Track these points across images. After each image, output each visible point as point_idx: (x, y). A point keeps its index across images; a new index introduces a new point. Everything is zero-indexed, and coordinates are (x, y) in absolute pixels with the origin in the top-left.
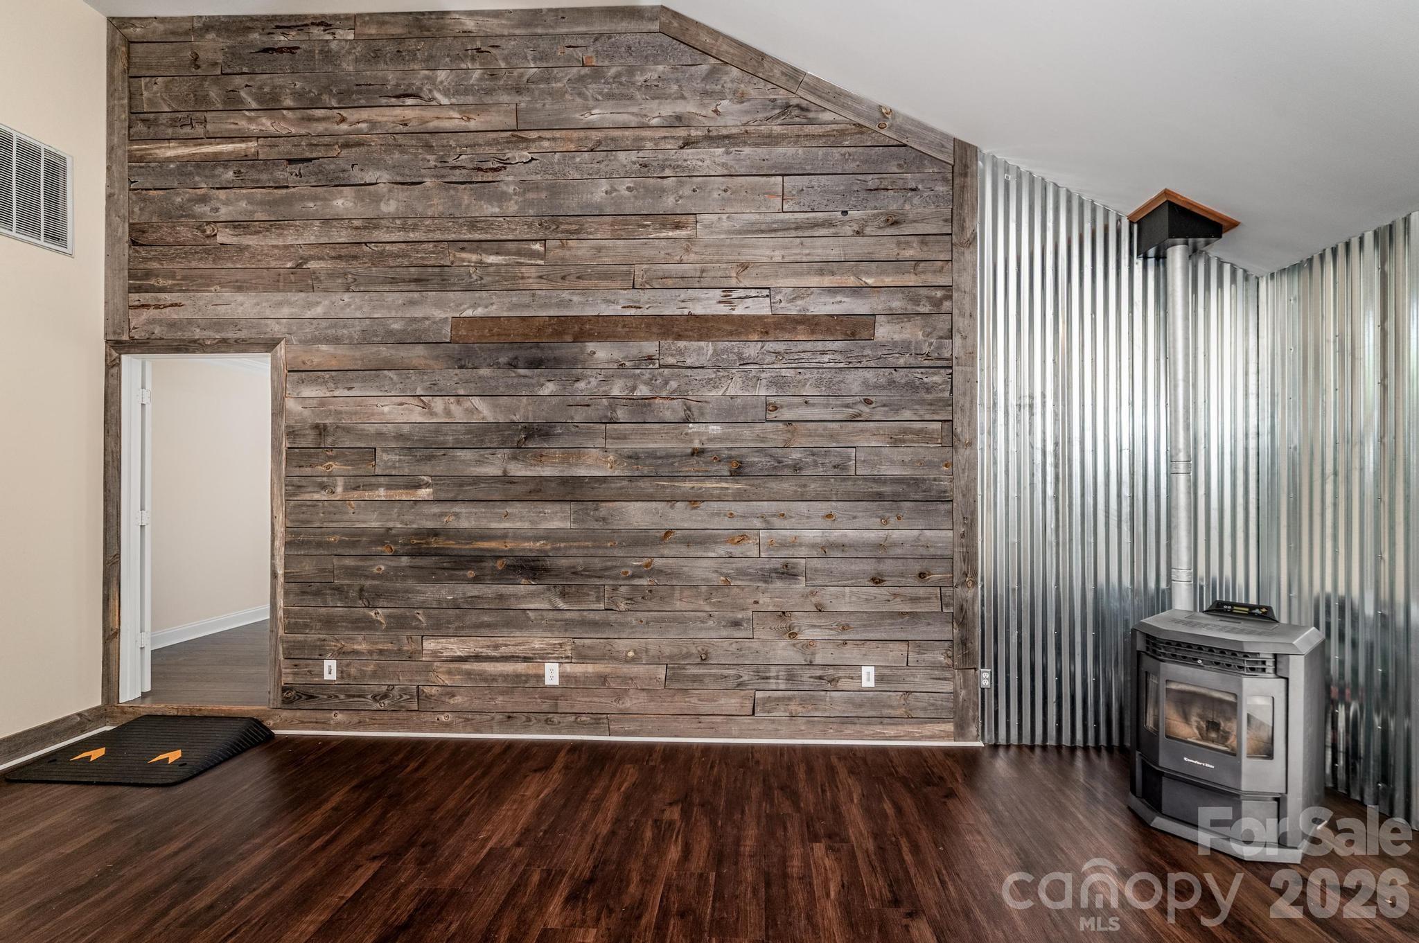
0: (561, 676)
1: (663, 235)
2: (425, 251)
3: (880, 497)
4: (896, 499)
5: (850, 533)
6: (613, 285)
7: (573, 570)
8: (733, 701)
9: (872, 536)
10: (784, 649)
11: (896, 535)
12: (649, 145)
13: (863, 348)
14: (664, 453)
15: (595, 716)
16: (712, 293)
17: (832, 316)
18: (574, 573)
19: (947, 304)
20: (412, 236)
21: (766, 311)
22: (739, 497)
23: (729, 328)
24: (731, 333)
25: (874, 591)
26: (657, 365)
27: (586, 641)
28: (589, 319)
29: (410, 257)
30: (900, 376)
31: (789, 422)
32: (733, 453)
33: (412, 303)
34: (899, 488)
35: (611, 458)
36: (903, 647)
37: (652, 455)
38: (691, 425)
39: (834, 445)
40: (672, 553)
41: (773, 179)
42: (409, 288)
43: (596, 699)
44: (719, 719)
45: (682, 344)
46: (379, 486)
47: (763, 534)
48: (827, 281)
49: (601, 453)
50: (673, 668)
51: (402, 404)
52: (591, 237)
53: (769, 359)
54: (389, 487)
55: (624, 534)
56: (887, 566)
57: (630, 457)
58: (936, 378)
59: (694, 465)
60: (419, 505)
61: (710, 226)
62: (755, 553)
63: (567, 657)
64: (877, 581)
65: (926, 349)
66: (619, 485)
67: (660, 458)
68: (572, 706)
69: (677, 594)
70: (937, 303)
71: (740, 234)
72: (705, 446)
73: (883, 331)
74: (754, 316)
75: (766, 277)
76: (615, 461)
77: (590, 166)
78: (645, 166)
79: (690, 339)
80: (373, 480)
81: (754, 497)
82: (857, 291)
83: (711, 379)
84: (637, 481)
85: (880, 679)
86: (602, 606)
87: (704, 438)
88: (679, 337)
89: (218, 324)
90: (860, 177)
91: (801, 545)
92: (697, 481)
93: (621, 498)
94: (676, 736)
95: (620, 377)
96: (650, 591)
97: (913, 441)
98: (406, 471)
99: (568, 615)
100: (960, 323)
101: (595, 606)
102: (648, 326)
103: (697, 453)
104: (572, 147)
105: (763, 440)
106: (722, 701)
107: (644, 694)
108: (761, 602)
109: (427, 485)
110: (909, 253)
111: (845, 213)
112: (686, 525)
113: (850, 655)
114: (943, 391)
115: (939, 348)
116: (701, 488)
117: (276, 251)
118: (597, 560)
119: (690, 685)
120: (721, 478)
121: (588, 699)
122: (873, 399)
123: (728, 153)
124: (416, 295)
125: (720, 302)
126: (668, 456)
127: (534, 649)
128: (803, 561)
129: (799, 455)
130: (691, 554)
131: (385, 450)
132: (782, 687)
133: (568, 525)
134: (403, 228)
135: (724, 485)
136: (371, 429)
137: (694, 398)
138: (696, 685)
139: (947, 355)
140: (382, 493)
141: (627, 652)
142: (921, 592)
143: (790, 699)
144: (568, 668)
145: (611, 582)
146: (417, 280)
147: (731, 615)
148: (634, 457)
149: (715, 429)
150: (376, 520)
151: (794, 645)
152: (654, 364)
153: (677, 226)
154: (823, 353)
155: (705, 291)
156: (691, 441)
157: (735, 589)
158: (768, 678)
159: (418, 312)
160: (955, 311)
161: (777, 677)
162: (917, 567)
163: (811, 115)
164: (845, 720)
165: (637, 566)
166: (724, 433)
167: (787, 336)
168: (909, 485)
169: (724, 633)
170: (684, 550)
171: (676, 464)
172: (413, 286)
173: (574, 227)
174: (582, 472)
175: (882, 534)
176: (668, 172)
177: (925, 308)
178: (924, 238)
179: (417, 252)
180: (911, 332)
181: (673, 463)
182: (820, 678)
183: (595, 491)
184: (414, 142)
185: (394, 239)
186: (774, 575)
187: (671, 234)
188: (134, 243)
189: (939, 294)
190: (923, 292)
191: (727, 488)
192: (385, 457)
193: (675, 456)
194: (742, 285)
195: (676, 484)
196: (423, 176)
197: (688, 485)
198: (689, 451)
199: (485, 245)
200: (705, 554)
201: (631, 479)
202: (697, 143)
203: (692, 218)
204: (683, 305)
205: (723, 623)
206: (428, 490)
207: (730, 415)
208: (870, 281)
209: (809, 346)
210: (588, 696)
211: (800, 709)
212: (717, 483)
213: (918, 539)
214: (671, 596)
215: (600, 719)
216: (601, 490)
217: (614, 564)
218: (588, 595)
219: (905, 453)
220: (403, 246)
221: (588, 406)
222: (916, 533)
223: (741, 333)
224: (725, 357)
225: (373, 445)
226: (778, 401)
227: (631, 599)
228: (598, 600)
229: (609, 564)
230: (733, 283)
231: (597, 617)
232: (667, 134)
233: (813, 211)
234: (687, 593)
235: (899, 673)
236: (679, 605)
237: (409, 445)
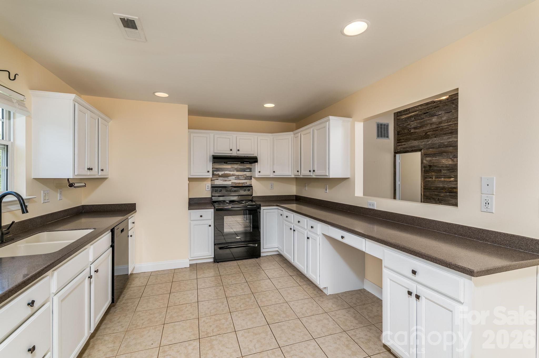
2: (452, 126)
20: (449, 124)
29: (449, 128)
33: (449, 138)
42: (449, 135)
46: (442, 178)
51: (447, 160)
54: (444, 178)
60: (451, 182)
80: (441, 176)
89: (411, 147)
98: (448, 174)
109: (453, 177)
117: (422, 132)
124: (450, 136)
131: (444, 170)
134: (447, 122)
136: (440, 166)
140: (443, 179)
146: (450, 133)
150: (442, 185)
159: (451, 140)
172: (450, 134)
179: (451, 127)
184: (450, 103)
185: (446, 125)
188: (398, 134)
192: (443, 171)
196: (452, 110)
206: (453, 179)
220: (447, 126)
225: (441, 169)
237: (449, 169)
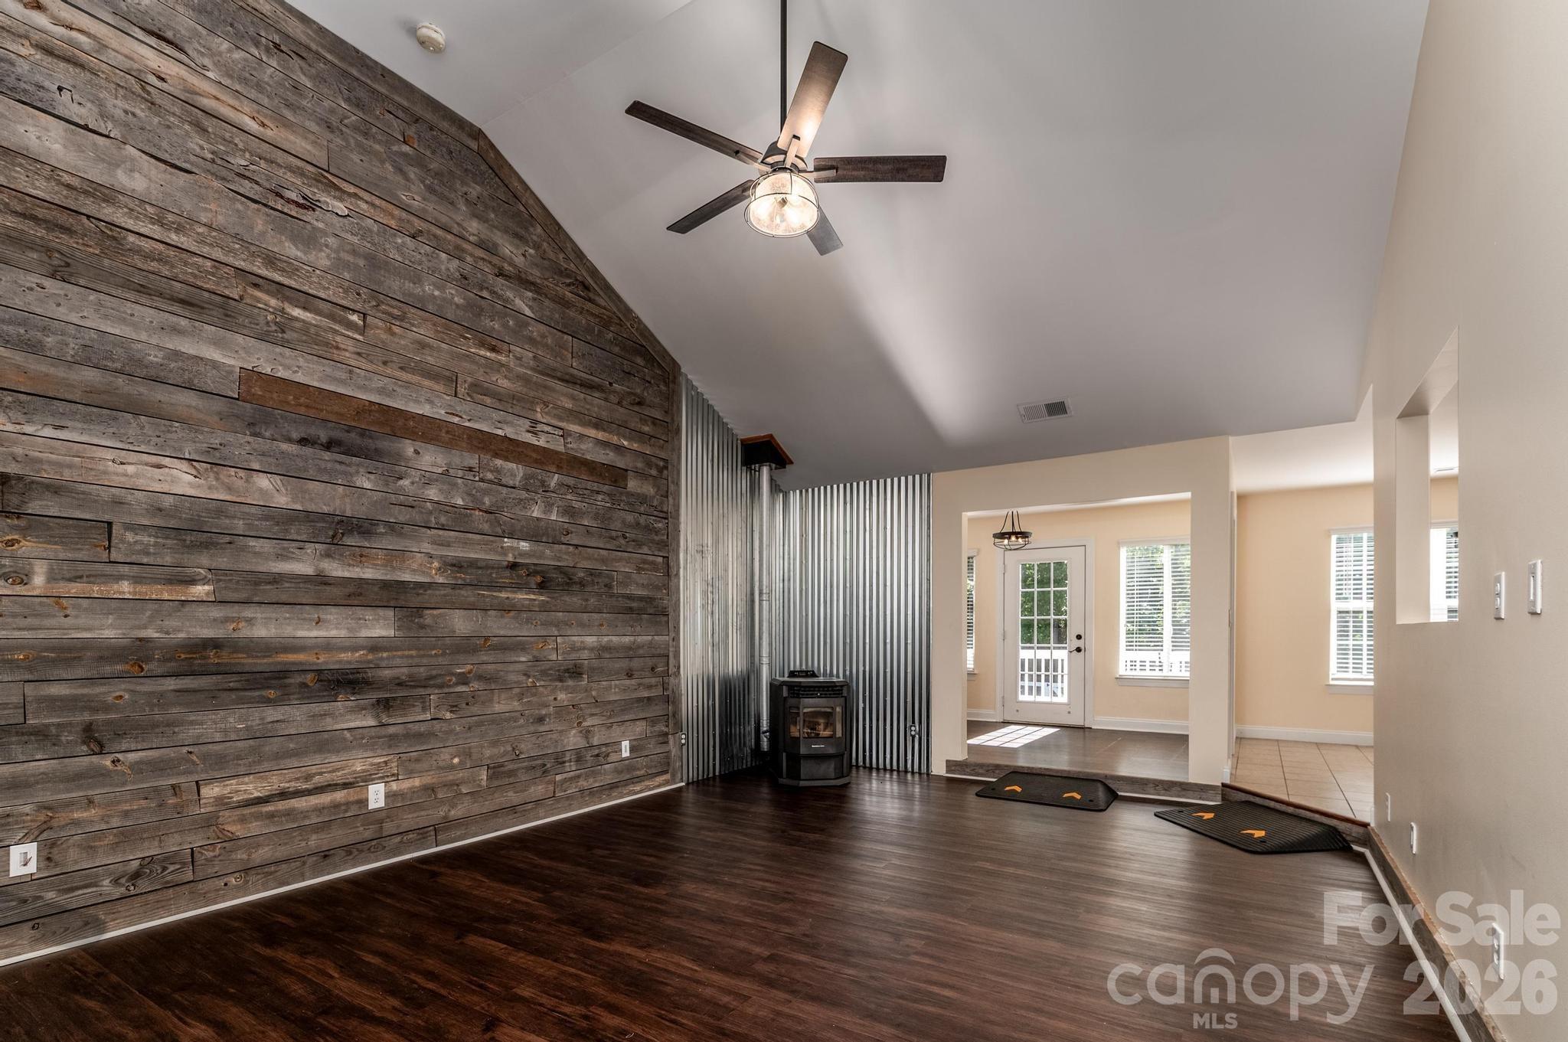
0: (387, 796)
1: (482, 353)
3: (630, 610)
4: (640, 612)
5: (614, 638)
6: (436, 387)
7: (397, 681)
8: (540, 787)
9: (627, 640)
10: (574, 736)
11: (640, 639)
12: (469, 259)
13: (621, 493)
14: (484, 564)
15: (421, 831)
16: (522, 421)
17: (604, 464)
18: (399, 684)
19: (665, 472)
21: (561, 449)
22: (544, 608)
23: (534, 455)
24: (536, 461)
25: (628, 682)
26: (477, 479)
27: (412, 754)
28: (413, 416)
30: (642, 520)
31: (576, 546)
32: (538, 568)
34: (642, 604)
35: (436, 564)
36: (644, 723)
37: (473, 564)
38: (506, 540)
39: (605, 568)
40: (491, 660)
41: (566, 336)
43: (423, 813)
44: (530, 806)
45: (499, 462)
47: (559, 640)
48: (601, 435)
49: (426, 558)
50: (494, 767)
52: (414, 329)
53: (564, 490)
55: (448, 641)
56: (636, 663)
57: (453, 565)
58: (660, 525)
59: (506, 577)
61: (519, 359)
62: (554, 657)
63: (393, 775)
64: (630, 675)
65: (655, 503)
66: (442, 592)
67: (481, 568)
68: (398, 827)
69: (496, 698)
70: (661, 470)
71: (543, 375)
72: (517, 560)
73: (633, 484)
74: (553, 450)
75: (561, 419)
76: (440, 568)
77: (411, 252)
78: (466, 279)
79: (506, 459)
81: (554, 608)
82: (619, 449)
83: (522, 500)
84: (460, 589)
85: (632, 749)
86: (428, 716)
87: (516, 553)
88: (496, 455)
90: (620, 359)
91: (584, 649)
92: (510, 591)
93: (447, 606)
94: (496, 831)
95: (443, 483)
96: (473, 697)
97: (648, 570)
99: (391, 730)
100: (672, 488)
101: (421, 718)
102: (469, 437)
103: (513, 566)
104: (393, 223)
105: (559, 559)
106: (532, 789)
107: (468, 797)
108: (559, 698)
110: (646, 429)
111: (611, 384)
112: (502, 633)
113: (616, 731)
114: (663, 535)
115: (661, 503)
116: (514, 599)
118: (422, 669)
119: (506, 781)
120: (530, 590)
121: (415, 815)
122: (627, 535)
123: (534, 299)
125: (528, 431)
126: (487, 567)
127: (355, 772)
128: (586, 662)
129: (582, 575)
130: (507, 659)
132: (574, 768)
133: (391, 633)
135: (533, 597)
137: (509, 515)
138: (512, 780)
139: (665, 509)
141: (452, 759)
142: (653, 681)
143: (579, 777)
144: (394, 786)
145: (436, 691)
147: (537, 712)
148: (457, 565)
149: (524, 545)
151: (581, 732)
152: (474, 476)
153: (493, 349)
154: (598, 493)
155: (517, 418)
156: (506, 555)
157: (541, 689)
158: (564, 762)
160: (670, 479)
161: (570, 761)
162: (650, 662)
163: (591, 295)
164: (613, 786)
165: (460, 673)
166: (531, 550)
167: (575, 474)
168: (646, 602)
169: (532, 729)
170: (500, 657)
171: (494, 575)
173: (396, 312)
174: (407, 577)
175: (632, 638)
176: (485, 294)
177: (654, 472)
178: (654, 421)
180: (648, 489)
181: (491, 573)
182: (598, 755)
183: (420, 597)
186: (567, 675)
187: (488, 354)
189: (661, 464)
190: (653, 459)
191: (535, 600)
193: (493, 568)
194: (544, 421)
195: (494, 594)
197: (503, 595)
198: (505, 563)
199: (288, 292)
200: (517, 659)
201: (454, 587)
202: (510, 277)
203: (505, 347)
204: (499, 425)
205: (531, 721)
207: (536, 533)
208: (626, 443)
209: (589, 485)
210: (415, 811)
211: (585, 784)
212: (526, 594)
213: (651, 642)
214: (491, 701)
215: (427, 832)
216: (427, 597)
217: (439, 672)
218: (414, 706)
219: (642, 578)
221: (412, 507)
222: (650, 638)
223: (543, 463)
224: (532, 481)
226: (571, 528)
227: (456, 706)
228: (424, 709)
229: (434, 673)
230: (539, 417)
231: (423, 728)
232: (485, 257)
233: (591, 374)
234: (503, 696)
235: (641, 743)
236: (498, 708)
